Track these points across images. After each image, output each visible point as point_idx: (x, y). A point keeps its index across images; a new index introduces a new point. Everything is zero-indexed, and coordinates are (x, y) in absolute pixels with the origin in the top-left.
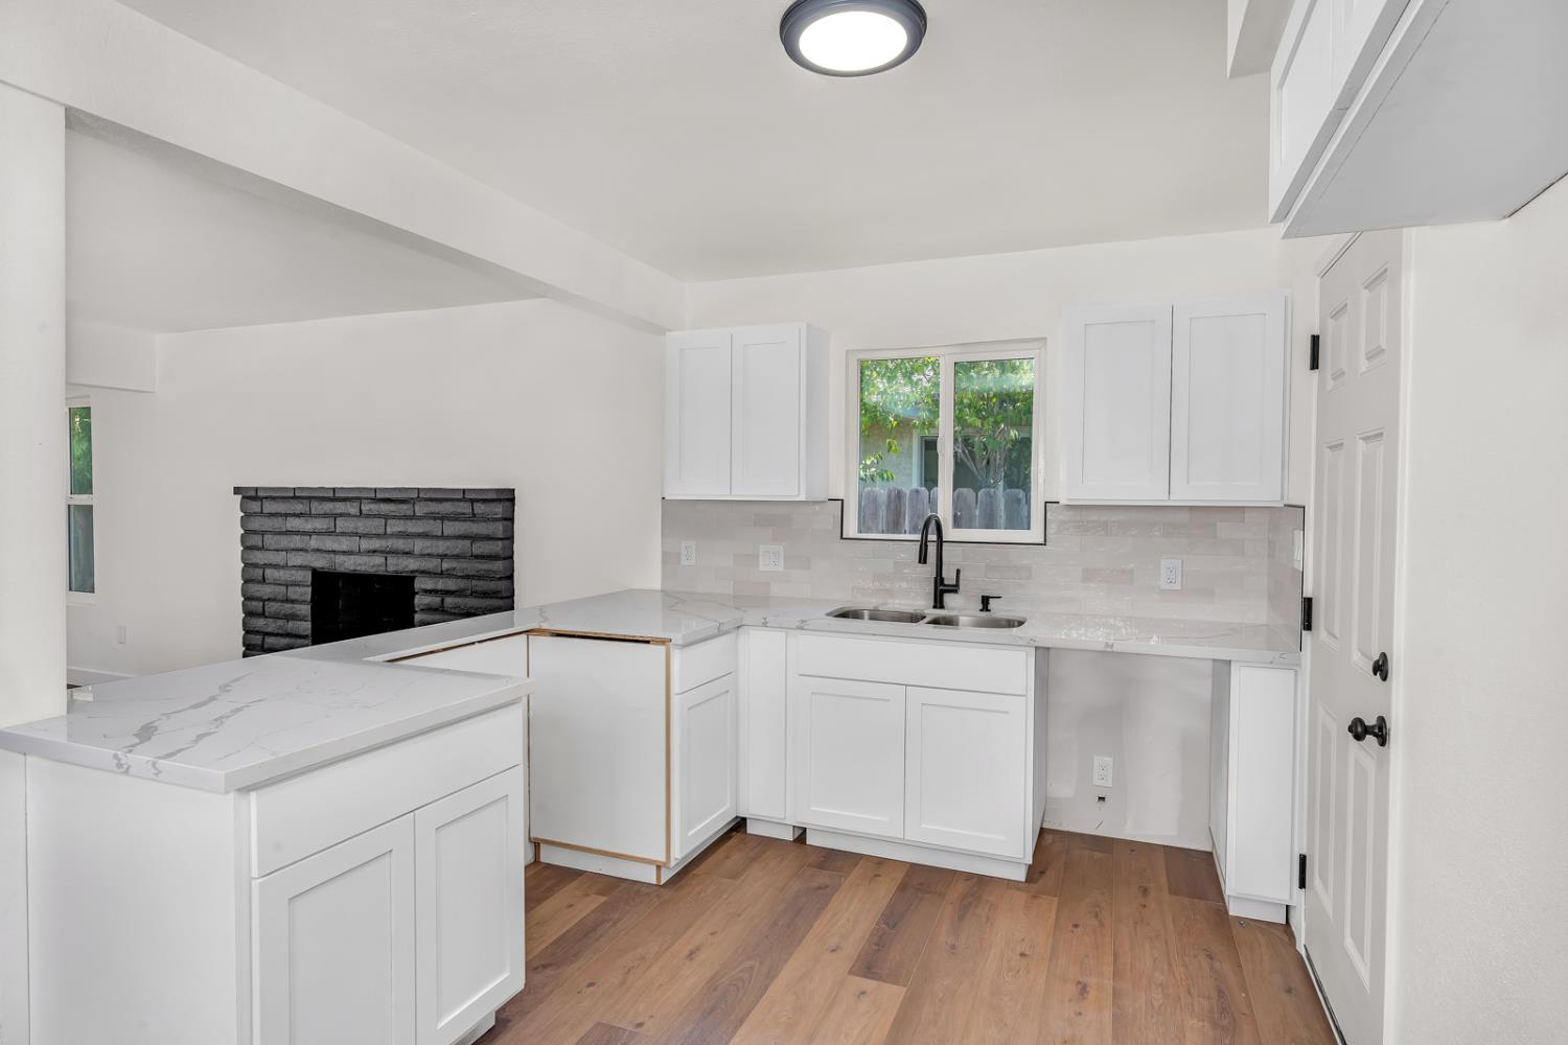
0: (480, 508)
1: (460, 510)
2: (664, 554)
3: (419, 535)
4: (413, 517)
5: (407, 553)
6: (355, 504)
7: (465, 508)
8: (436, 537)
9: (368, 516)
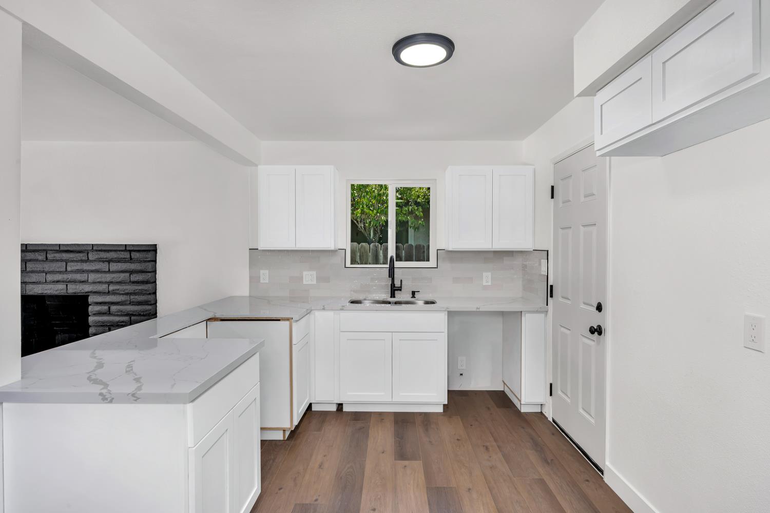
0: (134, 255)
1: (123, 256)
2: (251, 278)
3: (92, 271)
4: (88, 260)
5: (83, 282)
6: (42, 254)
7: (127, 255)
8: (105, 272)
9: (53, 261)
